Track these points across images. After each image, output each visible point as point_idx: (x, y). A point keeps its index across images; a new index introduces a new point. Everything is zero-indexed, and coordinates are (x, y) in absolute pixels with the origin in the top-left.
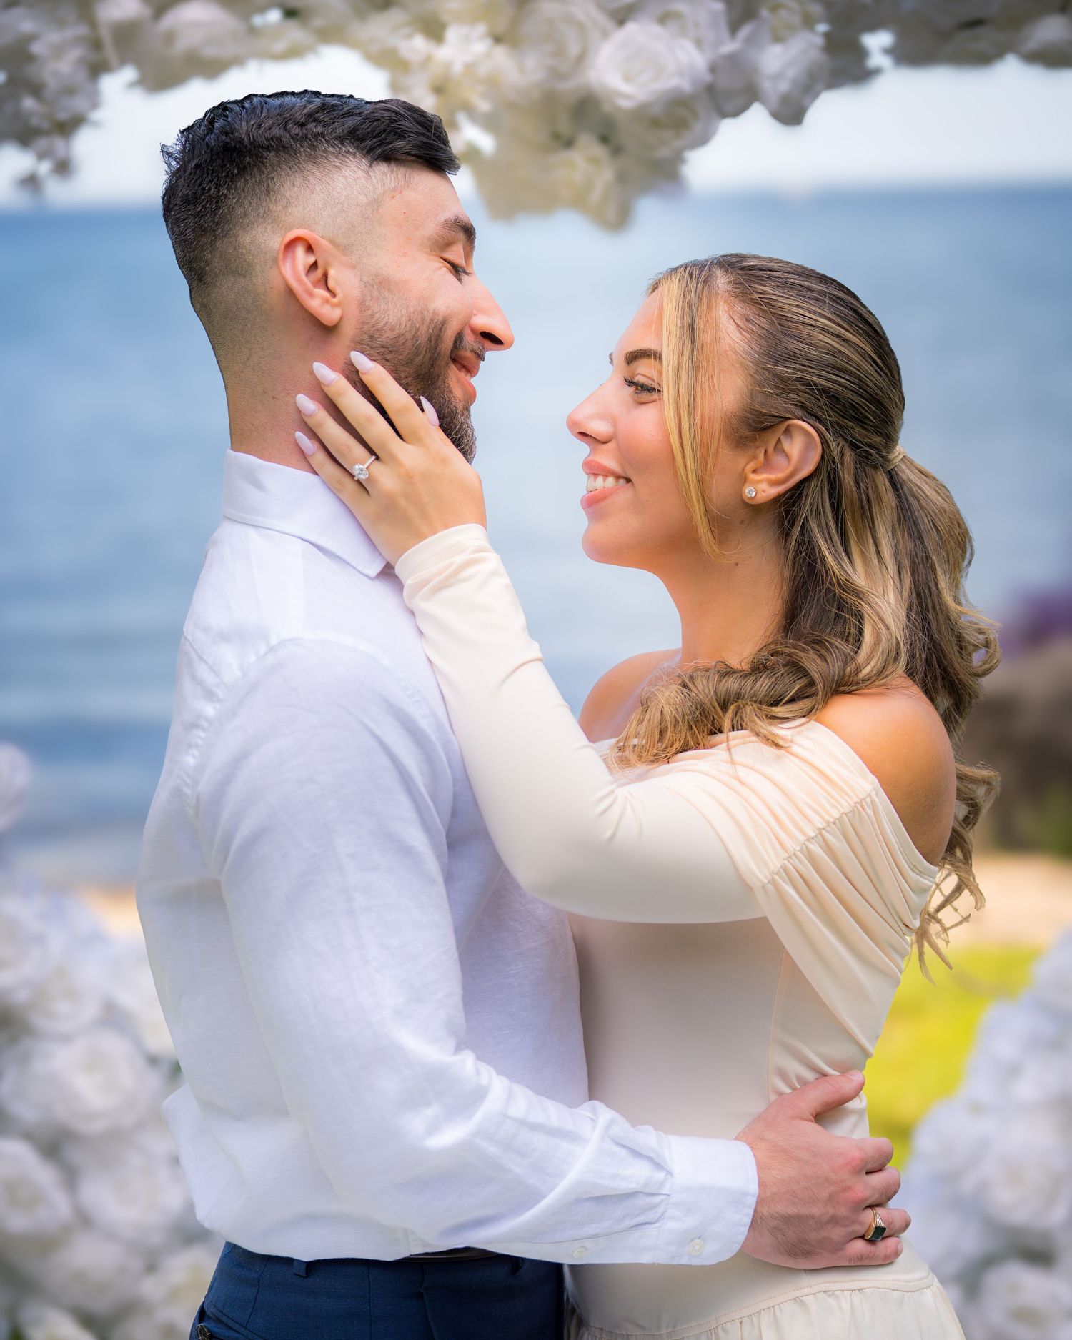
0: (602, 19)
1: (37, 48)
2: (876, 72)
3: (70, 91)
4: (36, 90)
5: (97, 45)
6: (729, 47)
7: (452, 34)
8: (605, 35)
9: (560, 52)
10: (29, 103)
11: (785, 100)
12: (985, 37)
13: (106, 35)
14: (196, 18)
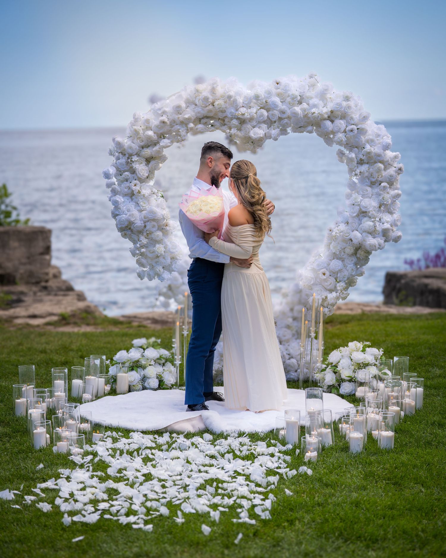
0: (251, 127)
1: (180, 130)
2: (289, 133)
3: (184, 136)
4: (180, 136)
5: (188, 130)
6: (268, 131)
7: (232, 130)
8: (252, 129)
9: (246, 131)
10: (179, 137)
11: (274, 137)
12: (302, 129)
13: (189, 129)
14: (200, 126)
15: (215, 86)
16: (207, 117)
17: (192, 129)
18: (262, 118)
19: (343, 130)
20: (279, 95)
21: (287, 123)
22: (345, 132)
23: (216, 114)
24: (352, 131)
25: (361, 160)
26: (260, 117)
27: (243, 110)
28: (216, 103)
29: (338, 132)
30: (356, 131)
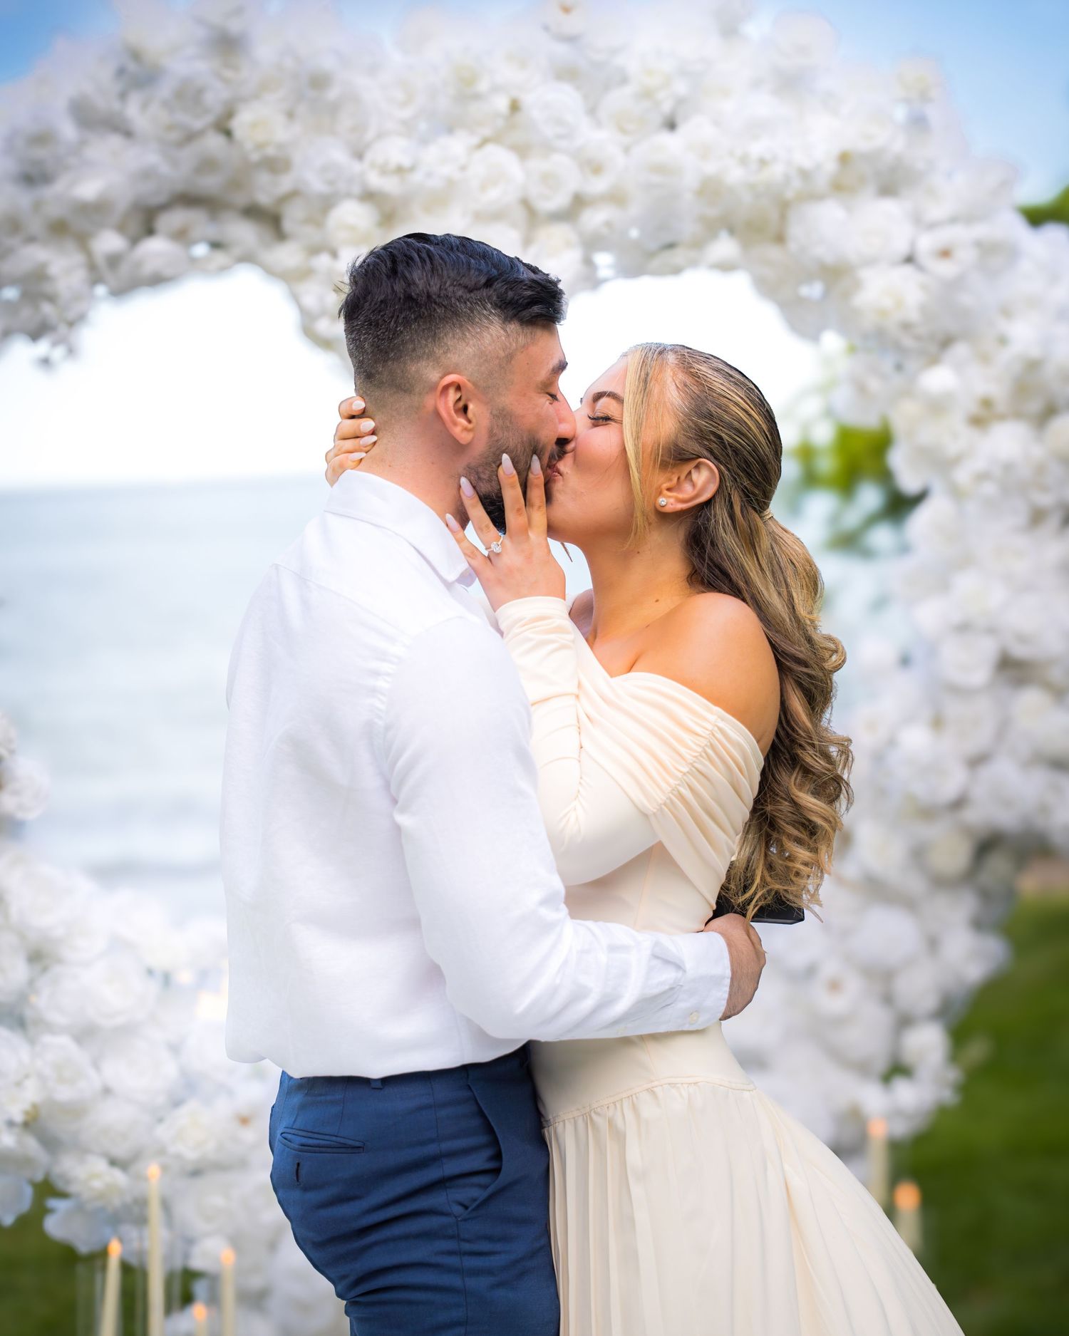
1: (52, 271)
4: (51, 299)
5: (92, 267)
12: (678, 256)
13: (99, 261)
14: (156, 248)
15: (235, 26)
16: (188, 199)
17: (114, 261)
18: (493, 194)
19: (902, 247)
20: (567, 74)
21: (608, 224)
22: (910, 259)
23: (236, 183)
24: (945, 253)
25: (987, 403)
26: (484, 187)
27: (395, 150)
28: (242, 122)
29: (871, 262)
30: (966, 256)
